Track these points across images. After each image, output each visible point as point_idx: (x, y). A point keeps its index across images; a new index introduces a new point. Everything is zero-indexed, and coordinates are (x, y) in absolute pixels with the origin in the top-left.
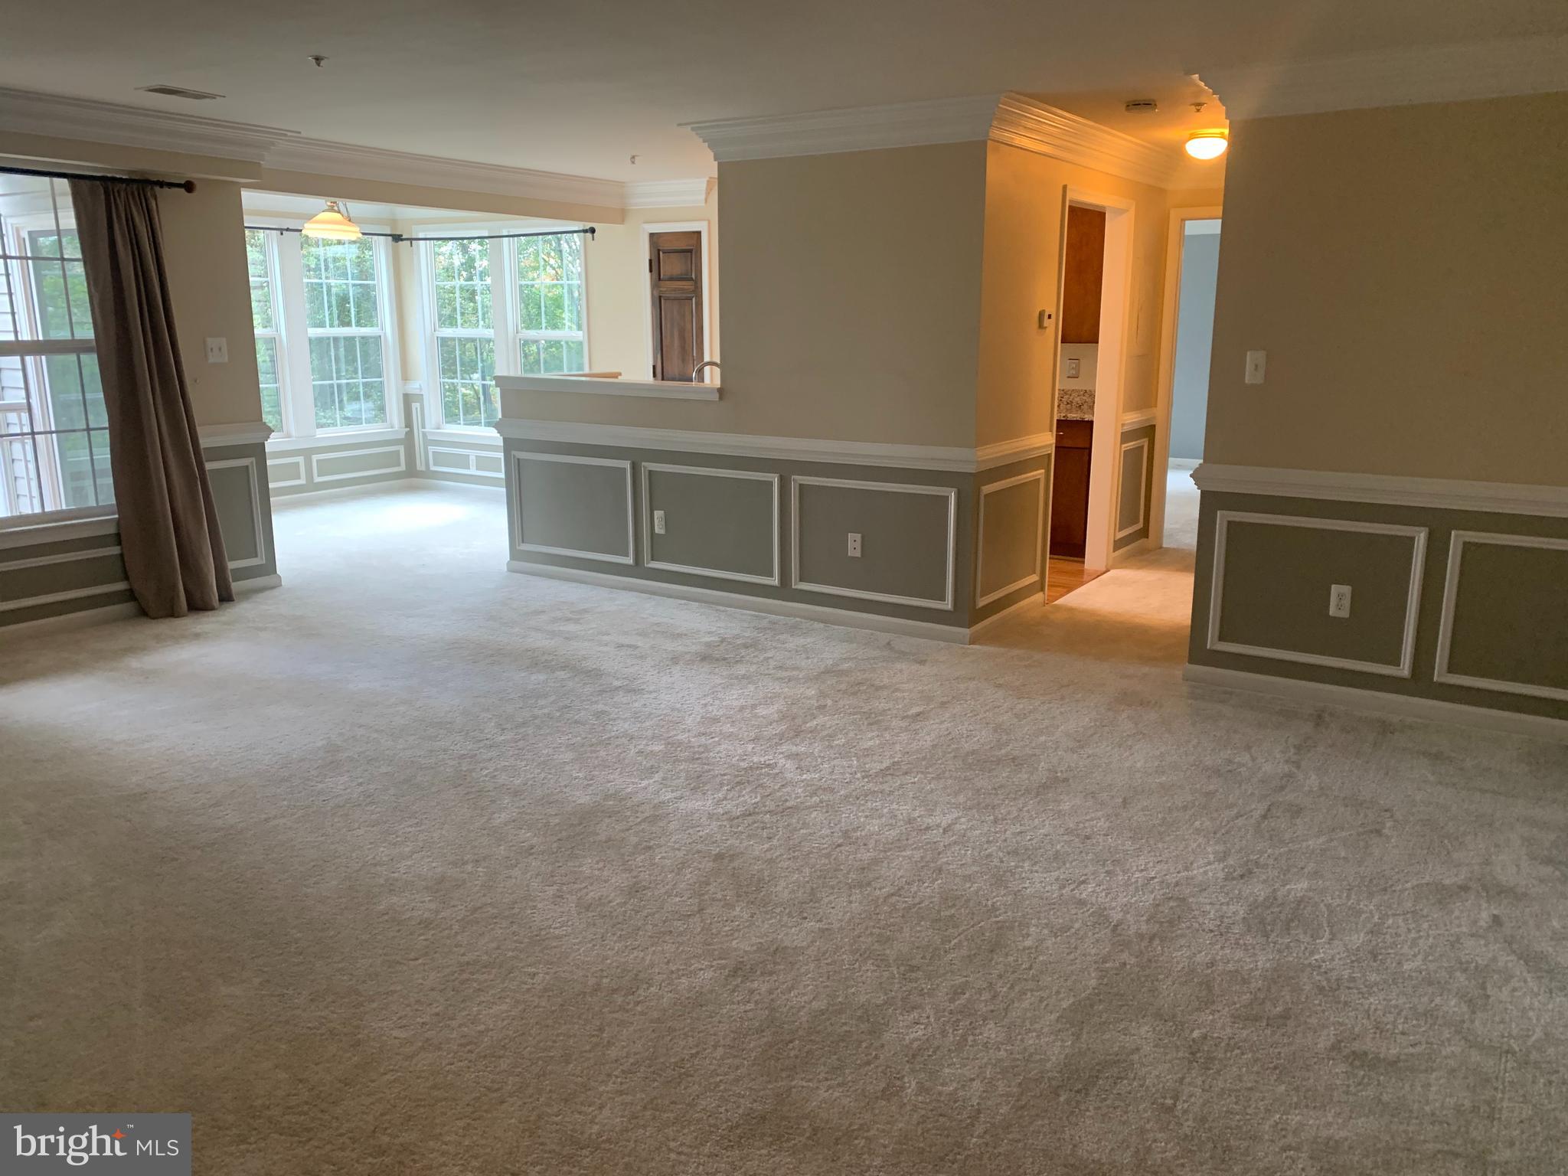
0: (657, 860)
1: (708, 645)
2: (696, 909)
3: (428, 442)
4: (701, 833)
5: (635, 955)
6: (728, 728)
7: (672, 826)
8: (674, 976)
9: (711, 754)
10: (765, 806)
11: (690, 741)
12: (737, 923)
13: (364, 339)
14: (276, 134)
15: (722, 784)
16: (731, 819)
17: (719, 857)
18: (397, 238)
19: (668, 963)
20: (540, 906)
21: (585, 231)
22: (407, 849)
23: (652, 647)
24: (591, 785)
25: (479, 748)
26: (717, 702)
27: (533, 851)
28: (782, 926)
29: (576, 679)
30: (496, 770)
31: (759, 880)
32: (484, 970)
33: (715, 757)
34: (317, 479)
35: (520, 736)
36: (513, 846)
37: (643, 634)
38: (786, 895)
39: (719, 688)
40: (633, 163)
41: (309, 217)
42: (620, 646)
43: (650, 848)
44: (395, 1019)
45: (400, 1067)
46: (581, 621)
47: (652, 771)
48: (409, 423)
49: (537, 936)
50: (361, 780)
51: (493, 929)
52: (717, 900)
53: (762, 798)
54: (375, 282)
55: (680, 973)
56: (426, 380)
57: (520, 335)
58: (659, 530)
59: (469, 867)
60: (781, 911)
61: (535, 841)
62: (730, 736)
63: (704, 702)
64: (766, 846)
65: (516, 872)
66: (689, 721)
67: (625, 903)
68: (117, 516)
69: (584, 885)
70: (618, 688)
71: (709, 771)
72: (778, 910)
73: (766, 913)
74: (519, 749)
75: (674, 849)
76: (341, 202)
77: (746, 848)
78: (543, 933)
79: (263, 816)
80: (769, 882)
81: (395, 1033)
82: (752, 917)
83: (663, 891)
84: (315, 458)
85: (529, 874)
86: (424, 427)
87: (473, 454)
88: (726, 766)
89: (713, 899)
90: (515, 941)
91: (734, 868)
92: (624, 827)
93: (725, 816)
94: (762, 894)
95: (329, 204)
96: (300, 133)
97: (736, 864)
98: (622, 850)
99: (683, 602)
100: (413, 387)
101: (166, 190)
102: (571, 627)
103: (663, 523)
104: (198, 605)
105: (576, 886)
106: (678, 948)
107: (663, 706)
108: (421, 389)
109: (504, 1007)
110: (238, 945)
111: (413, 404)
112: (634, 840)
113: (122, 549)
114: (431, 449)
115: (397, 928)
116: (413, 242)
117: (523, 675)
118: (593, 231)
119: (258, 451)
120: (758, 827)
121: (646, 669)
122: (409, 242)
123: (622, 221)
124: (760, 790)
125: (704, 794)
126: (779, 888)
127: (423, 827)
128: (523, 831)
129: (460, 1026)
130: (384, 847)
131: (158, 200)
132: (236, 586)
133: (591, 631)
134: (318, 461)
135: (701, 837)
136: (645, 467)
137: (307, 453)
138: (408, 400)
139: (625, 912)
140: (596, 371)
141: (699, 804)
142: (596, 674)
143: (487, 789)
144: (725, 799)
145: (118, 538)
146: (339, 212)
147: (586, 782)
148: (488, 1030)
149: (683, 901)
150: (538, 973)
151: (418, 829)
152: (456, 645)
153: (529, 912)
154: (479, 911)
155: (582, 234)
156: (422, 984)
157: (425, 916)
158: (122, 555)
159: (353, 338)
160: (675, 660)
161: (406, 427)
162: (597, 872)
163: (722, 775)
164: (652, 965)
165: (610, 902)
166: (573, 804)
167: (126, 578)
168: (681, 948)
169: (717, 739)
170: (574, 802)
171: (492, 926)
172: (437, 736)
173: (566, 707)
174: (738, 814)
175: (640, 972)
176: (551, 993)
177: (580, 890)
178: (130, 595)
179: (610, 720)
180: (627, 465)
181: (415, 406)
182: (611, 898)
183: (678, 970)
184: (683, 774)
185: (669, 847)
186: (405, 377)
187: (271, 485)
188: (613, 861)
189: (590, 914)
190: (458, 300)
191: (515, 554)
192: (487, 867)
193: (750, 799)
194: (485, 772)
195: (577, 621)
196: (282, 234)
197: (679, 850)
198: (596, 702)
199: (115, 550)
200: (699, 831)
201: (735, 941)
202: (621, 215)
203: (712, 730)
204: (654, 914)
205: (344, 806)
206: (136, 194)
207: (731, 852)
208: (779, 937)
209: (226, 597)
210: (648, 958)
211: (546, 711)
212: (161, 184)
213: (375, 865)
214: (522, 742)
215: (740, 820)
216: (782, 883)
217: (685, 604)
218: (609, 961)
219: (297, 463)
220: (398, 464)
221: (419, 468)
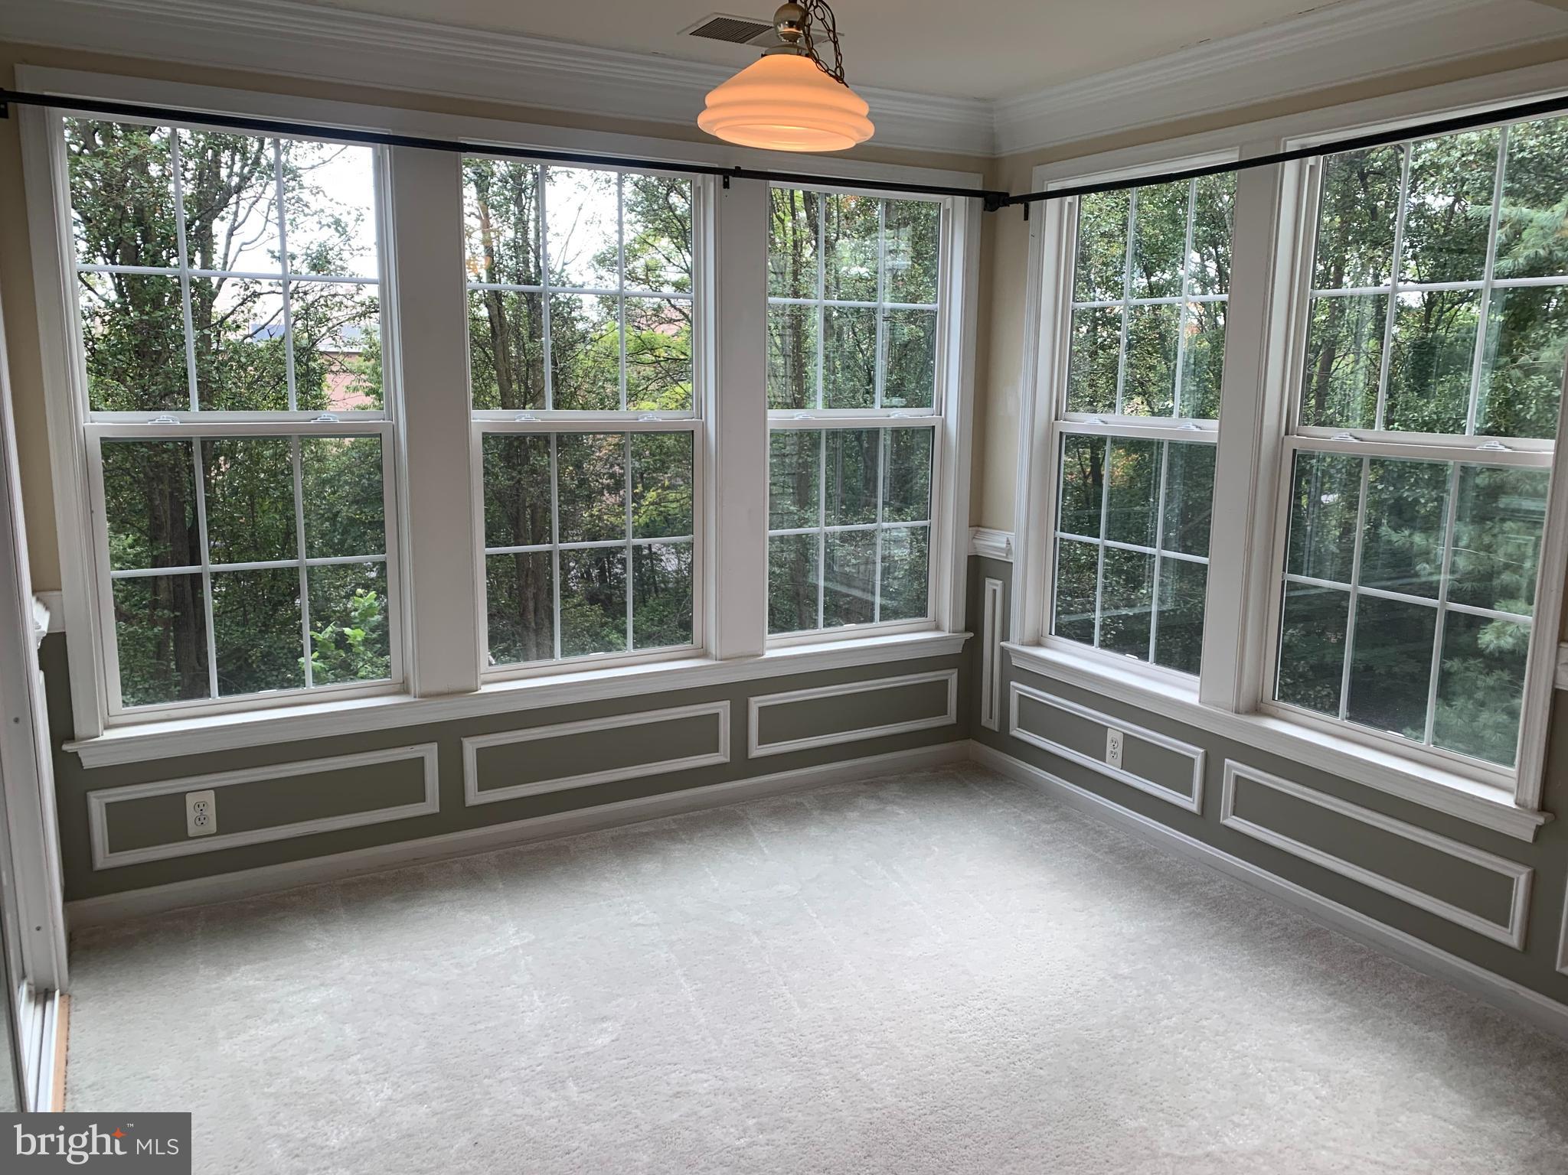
3: (1010, 672)
18: (995, 199)
34: (758, 751)
48: (973, 622)
57: (1295, 442)
84: (756, 703)
86: (1005, 637)
87: (1117, 728)
100: (994, 543)
108: (1009, 551)
111: (988, 581)
114: (1018, 688)
116: (1033, 204)
122: (1021, 206)
134: (761, 710)
137: (738, 693)
138: (977, 569)
159: (874, 434)
161: (967, 630)
181: (992, 585)
186: (978, 517)
196: (726, 185)
219: (716, 716)
220: (944, 711)
221: (985, 720)
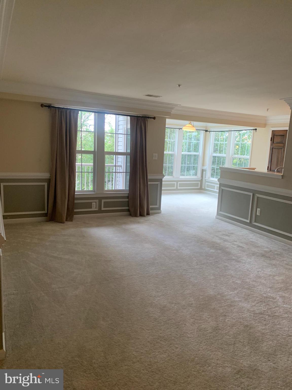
0: (226, 321)
1: (266, 251)
2: (233, 343)
3: (206, 182)
4: (243, 316)
5: (208, 353)
6: (263, 281)
7: (235, 310)
8: (218, 366)
9: (255, 289)
10: (267, 312)
11: (250, 282)
12: (245, 353)
13: (195, 155)
14: (175, 105)
15: (255, 300)
16: (254, 314)
17: (247, 326)
18: (206, 131)
19: (218, 360)
20: (187, 324)
21: (254, 130)
22: (160, 294)
23: (248, 249)
24: (215, 289)
25: (189, 268)
26: (263, 271)
27: (192, 305)
28: (260, 361)
29: (223, 254)
30: (191, 276)
31: (258, 340)
32: (164, 341)
33: (256, 290)
34: (179, 188)
35: (201, 267)
36: (187, 302)
37: (247, 244)
38: (265, 348)
39: (265, 267)
40: (267, 111)
41: (185, 126)
42: (239, 246)
43: (225, 315)
44: (136, 348)
45: (130, 365)
46: (230, 236)
47: (235, 289)
48: (202, 177)
49: (183, 334)
50: (157, 270)
51: (172, 328)
52: (241, 342)
53: (267, 309)
54: (200, 142)
55: (220, 365)
56: (208, 166)
57: (233, 156)
58: (258, 214)
59: (173, 305)
60: (262, 355)
61: (193, 302)
62: (264, 284)
63: (258, 270)
64: (264, 328)
65: (185, 311)
66: (252, 275)
67: (212, 333)
68: (128, 192)
69: (202, 322)
70: (233, 259)
71: (253, 294)
72: (261, 354)
73: (256, 353)
74: (200, 272)
75: (232, 318)
76: (192, 122)
77: (257, 326)
78: (185, 334)
79: (132, 274)
80: (261, 341)
81: (134, 353)
82: (251, 353)
83: (225, 332)
84: (179, 183)
85: (188, 313)
86: (205, 178)
88: (259, 294)
89: (240, 342)
90: (176, 334)
91: (250, 332)
92: (220, 306)
93: (253, 312)
94: (257, 345)
95: (189, 122)
96: (181, 105)
97: (251, 331)
98: (217, 314)
99: (262, 236)
100: (205, 168)
101: (149, 119)
102: (227, 238)
103: (260, 212)
104: (142, 215)
105: (200, 321)
106: (222, 355)
107: (245, 268)
108: (206, 168)
109: (165, 356)
110: (110, 310)
112: (222, 311)
113: (129, 200)
115: (148, 318)
117: (209, 249)
118: (256, 129)
119: (161, 181)
120: (263, 319)
121: (244, 255)
122: (209, 132)
123: (265, 127)
124: (267, 306)
125: (249, 302)
126: (263, 345)
127: (166, 289)
128: (191, 298)
129: (151, 358)
130: (155, 292)
131: (148, 121)
132: (151, 212)
133: (232, 240)
134: (179, 184)
135: (243, 317)
136: (256, 195)
137: (177, 181)
138: (203, 171)
139: (211, 336)
140: (251, 167)
141: (246, 305)
142: (228, 253)
143: (187, 282)
144: (255, 306)
145: (128, 197)
146: (191, 124)
147: (214, 287)
148: (157, 362)
149: (230, 338)
150: (178, 348)
151: (165, 289)
152: (195, 237)
153: (184, 325)
154: (170, 320)
155: (253, 130)
156: (147, 339)
157: (156, 317)
158: (128, 201)
159: (192, 155)
160: (254, 254)
161: (201, 177)
162: (207, 319)
163: (256, 297)
164: (212, 359)
165: (207, 330)
166: (208, 294)
167: (128, 206)
168: (223, 356)
169: (258, 284)
170: (209, 293)
171: (172, 327)
172: (180, 262)
173: (217, 262)
174: (258, 312)
175: (208, 360)
176: (179, 357)
177: (200, 323)
178: (129, 210)
179: (228, 269)
180: (251, 194)
181: (204, 172)
182: (208, 329)
183: (220, 364)
184: (244, 293)
185: (231, 317)
186: (203, 165)
187: (162, 188)
188: (213, 316)
189: (200, 333)
190: (224, 146)
191: (218, 214)
192: (178, 307)
193: (263, 308)
194: (188, 276)
195: (229, 236)
196: (179, 130)
197: (234, 319)
198: (226, 262)
199: (127, 200)
200: (243, 315)
201: (242, 360)
202: (265, 125)
203: (258, 280)
204: (219, 340)
205: (150, 276)
206: (143, 120)
207: (251, 326)
208: (258, 364)
209: (148, 214)
210: (212, 355)
211: (211, 261)
212: (148, 118)
213: (151, 296)
214: (201, 270)
215: (258, 315)
216: (265, 344)
217: (262, 237)
218: (200, 352)
219: (175, 184)
220: (198, 186)
221: (203, 188)
